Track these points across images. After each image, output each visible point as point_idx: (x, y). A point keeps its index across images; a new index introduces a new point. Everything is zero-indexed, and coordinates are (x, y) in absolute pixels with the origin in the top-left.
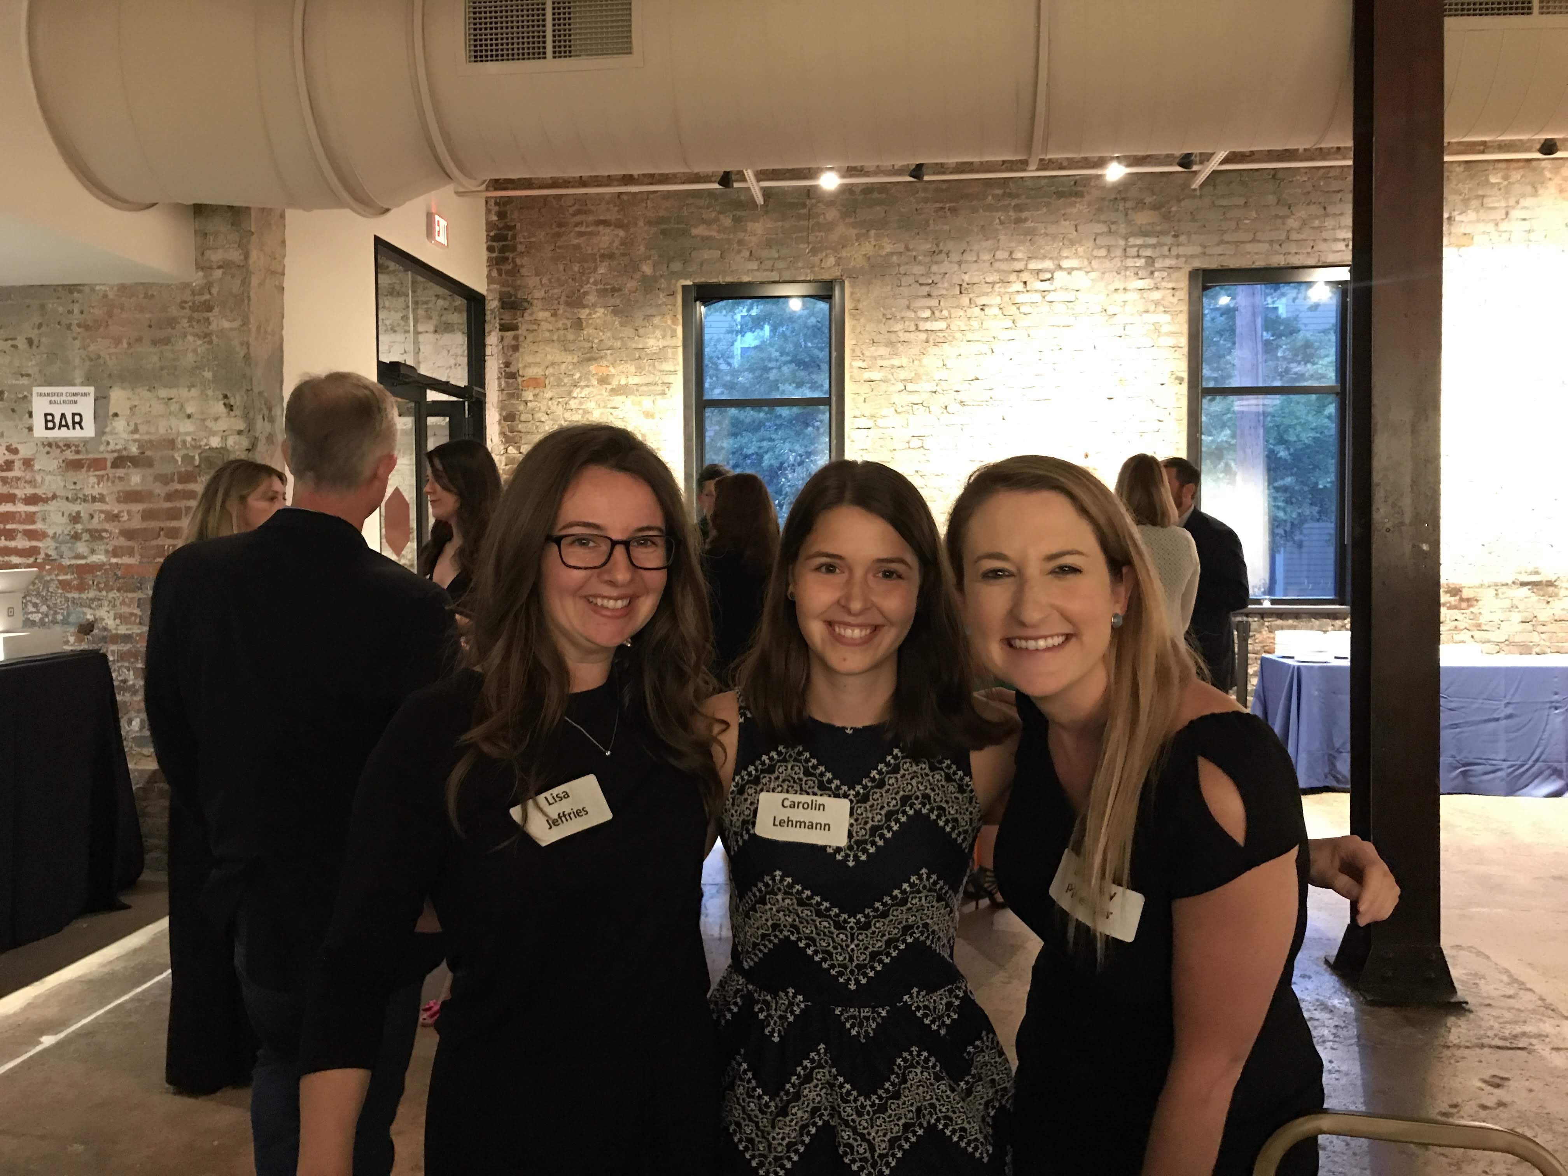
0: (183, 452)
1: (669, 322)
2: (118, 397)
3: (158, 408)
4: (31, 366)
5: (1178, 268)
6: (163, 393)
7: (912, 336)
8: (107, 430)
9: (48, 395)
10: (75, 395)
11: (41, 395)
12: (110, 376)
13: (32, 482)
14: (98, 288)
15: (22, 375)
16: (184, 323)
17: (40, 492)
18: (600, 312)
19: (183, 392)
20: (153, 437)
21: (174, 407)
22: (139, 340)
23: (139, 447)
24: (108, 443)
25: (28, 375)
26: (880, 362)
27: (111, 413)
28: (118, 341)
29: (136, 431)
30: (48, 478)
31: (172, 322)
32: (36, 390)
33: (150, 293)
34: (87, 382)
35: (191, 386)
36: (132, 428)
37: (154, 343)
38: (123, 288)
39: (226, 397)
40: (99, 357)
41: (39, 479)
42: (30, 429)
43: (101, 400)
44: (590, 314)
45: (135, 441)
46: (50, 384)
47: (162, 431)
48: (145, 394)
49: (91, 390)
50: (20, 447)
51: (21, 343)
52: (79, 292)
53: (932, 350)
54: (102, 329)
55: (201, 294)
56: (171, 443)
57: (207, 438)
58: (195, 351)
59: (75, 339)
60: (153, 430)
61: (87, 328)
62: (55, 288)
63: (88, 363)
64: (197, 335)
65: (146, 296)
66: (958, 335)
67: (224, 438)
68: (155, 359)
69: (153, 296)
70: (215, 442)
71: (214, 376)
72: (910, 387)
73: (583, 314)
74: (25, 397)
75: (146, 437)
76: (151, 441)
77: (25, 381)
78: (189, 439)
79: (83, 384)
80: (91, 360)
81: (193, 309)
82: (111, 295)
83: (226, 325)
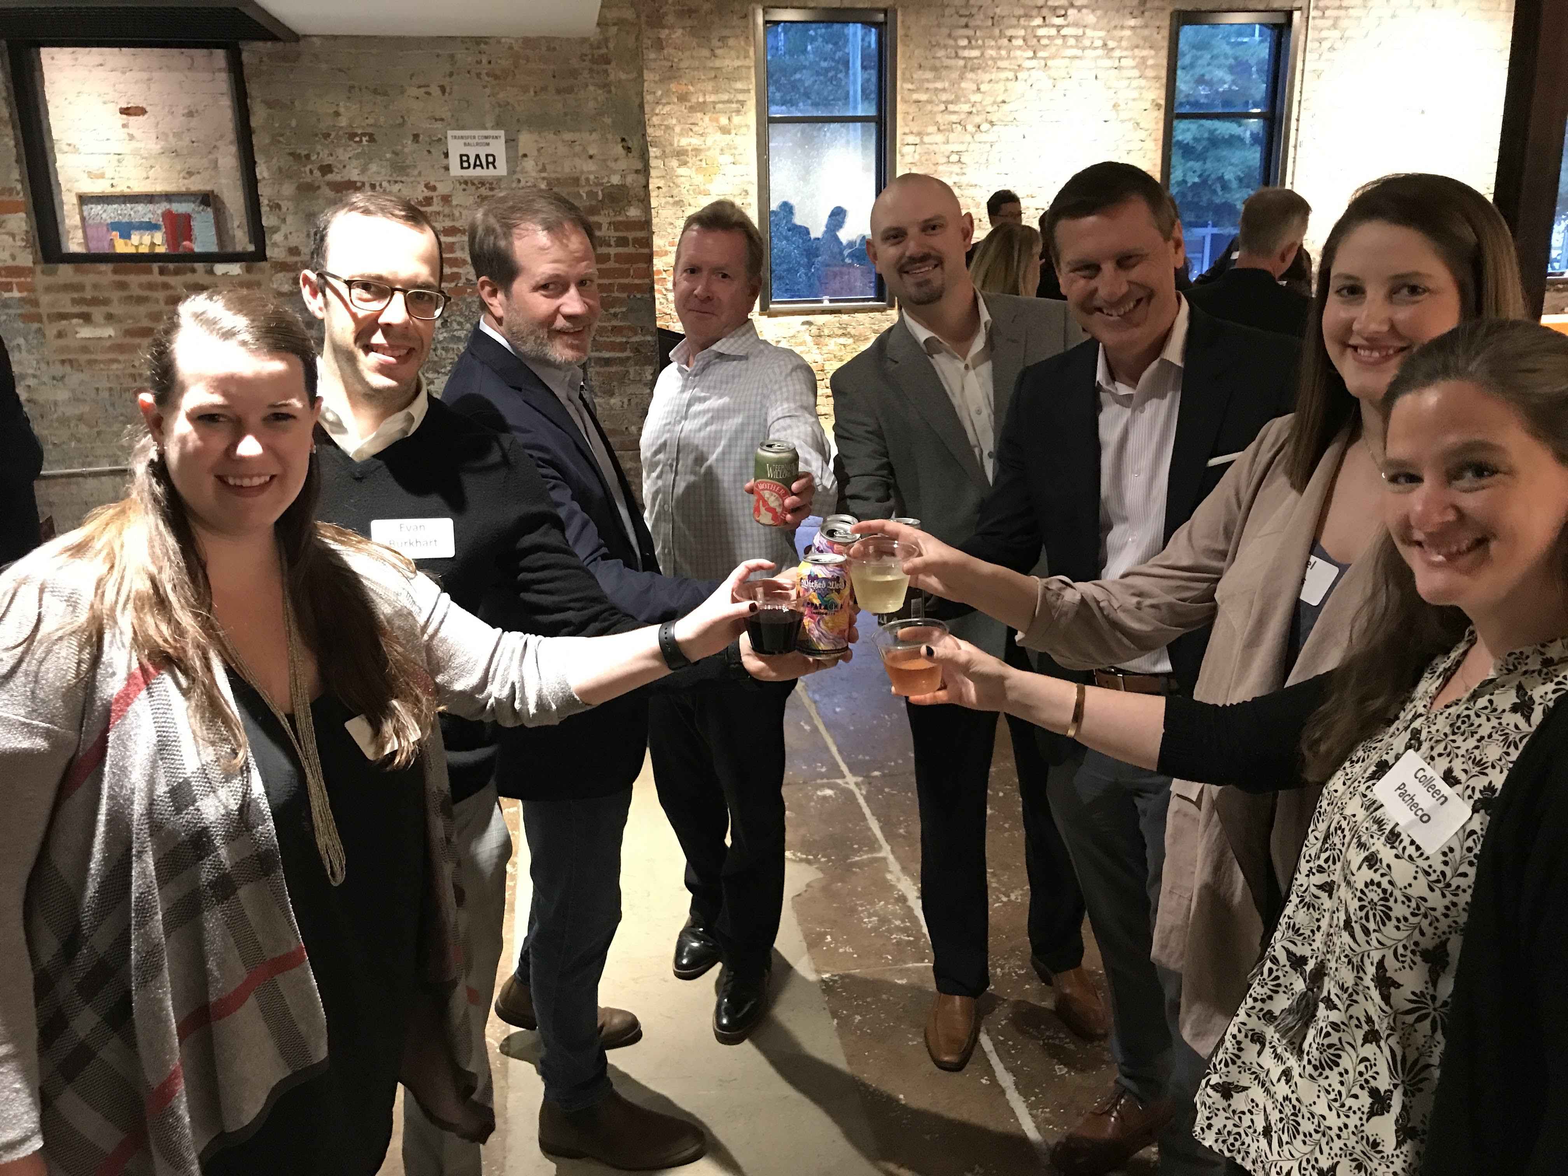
0: (587, 189)
1: (743, 43)
2: (527, 140)
3: (563, 150)
4: (444, 111)
5: (1163, 9)
6: (568, 136)
7: (953, 62)
8: (518, 169)
9: (462, 137)
10: (486, 137)
11: (455, 137)
12: (518, 120)
13: (451, 216)
14: (503, 40)
15: (436, 120)
16: (586, 74)
17: (457, 224)
18: (679, 32)
19: (586, 135)
20: (559, 176)
21: (577, 149)
22: (544, 89)
23: (549, 184)
24: (519, 181)
25: (442, 120)
26: (926, 85)
27: (520, 154)
28: (525, 89)
29: (544, 169)
30: (465, 212)
31: (574, 73)
32: (450, 133)
33: (552, 46)
34: (498, 125)
35: (591, 132)
36: (540, 167)
37: (558, 91)
38: (528, 42)
39: (623, 140)
40: (508, 103)
41: (457, 214)
42: (447, 168)
43: (511, 142)
44: (670, 34)
45: (544, 179)
46: (463, 128)
47: (567, 170)
48: (551, 136)
49: (502, 133)
50: (438, 185)
51: (435, 90)
52: (486, 43)
53: (970, 75)
54: (510, 78)
55: (599, 48)
56: (576, 181)
57: (609, 176)
58: (596, 99)
59: (485, 87)
60: (559, 169)
61: (496, 77)
62: (464, 40)
63: (497, 110)
64: (596, 85)
65: (548, 49)
66: (990, 62)
67: (623, 177)
68: (560, 105)
69: (555, 49)
70: (616, 180)
71: (613, 122)
72: (951, 107)
73: (664, 34)
74: (440, 139)
75: (553, 175)
76: (558, 179)
77: (439, 125)
78: (592, 177)
79: (493, 128)
80: (500, 106)
81: (593, 61)
82: (516, 48)
83: (623, 76)
